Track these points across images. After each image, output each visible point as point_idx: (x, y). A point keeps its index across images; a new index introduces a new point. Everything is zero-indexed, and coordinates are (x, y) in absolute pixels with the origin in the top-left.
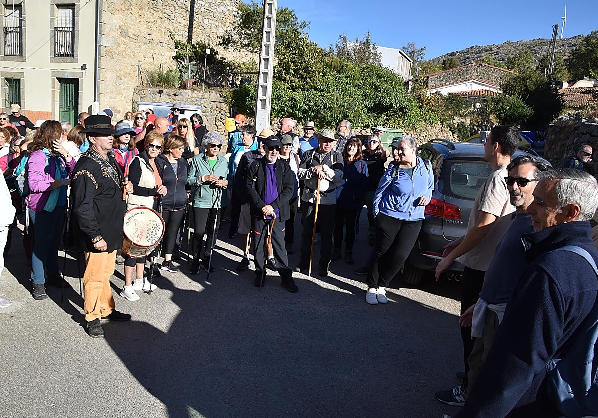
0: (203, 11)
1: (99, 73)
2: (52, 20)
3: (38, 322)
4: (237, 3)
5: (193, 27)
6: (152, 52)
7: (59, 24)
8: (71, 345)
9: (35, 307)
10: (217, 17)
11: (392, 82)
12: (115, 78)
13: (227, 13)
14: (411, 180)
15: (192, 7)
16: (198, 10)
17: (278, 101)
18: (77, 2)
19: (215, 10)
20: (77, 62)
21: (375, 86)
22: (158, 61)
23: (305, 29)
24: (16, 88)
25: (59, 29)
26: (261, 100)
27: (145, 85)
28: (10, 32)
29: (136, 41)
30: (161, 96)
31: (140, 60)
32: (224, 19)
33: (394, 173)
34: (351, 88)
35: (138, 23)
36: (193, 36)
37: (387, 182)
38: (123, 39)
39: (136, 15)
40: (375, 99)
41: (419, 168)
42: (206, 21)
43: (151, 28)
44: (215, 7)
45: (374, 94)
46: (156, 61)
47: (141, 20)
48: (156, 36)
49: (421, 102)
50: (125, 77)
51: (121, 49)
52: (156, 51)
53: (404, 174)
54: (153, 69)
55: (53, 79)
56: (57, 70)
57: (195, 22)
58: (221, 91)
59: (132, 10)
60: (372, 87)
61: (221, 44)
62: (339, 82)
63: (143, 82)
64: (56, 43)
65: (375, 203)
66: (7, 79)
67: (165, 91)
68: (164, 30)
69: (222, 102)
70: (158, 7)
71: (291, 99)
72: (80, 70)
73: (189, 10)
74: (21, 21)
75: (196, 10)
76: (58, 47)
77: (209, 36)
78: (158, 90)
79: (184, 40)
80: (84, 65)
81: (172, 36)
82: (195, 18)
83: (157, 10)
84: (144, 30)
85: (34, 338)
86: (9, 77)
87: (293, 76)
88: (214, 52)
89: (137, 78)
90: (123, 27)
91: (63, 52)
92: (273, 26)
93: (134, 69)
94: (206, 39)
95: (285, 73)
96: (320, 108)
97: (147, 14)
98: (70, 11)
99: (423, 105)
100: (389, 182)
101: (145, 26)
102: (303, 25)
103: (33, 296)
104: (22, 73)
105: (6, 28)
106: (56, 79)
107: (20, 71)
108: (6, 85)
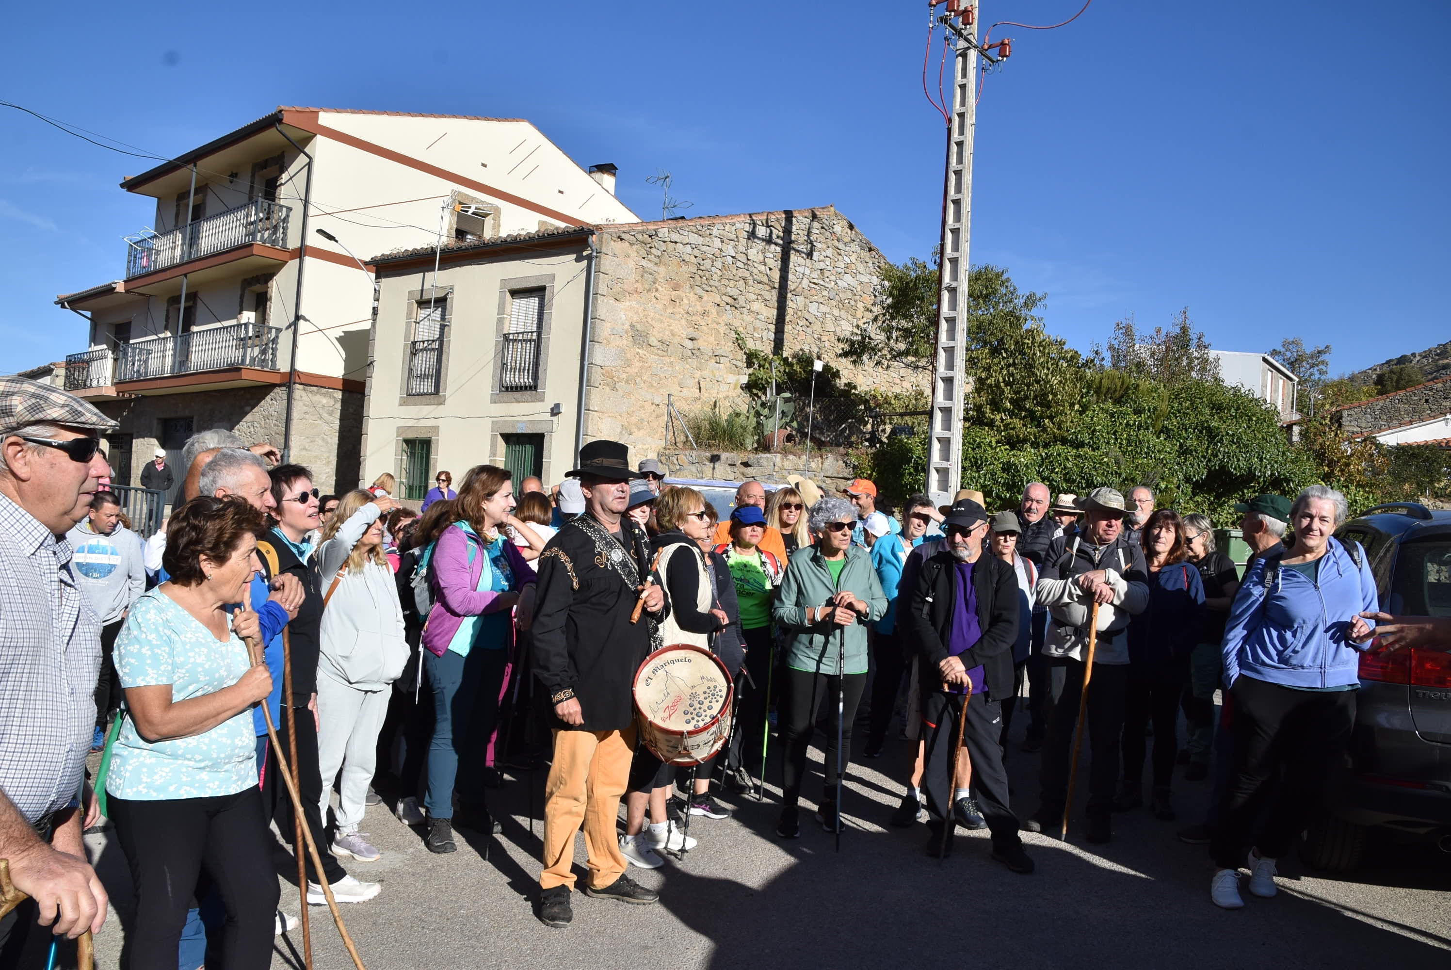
0: (806, 287)
1: (586, 421)
2: (500, 321)
3: (433, 894)
4: (879, 267)
5: (784, 320)
6: (698, 374)
7: (512, 327)
8: (500, 943)
9: (429, 865)
10: (837, 298)
11: (1250, 419)
12: (619, 430)
13: (859, 289)
14: (1316, 587)
15: (784, 278)
16: (796, 284)
17: (978, 472)
18: (549, 282)
19: (833, 283)
20: (543, 401)
21: (1209, 429)
22: (709, 396)
23: (1035, 312)
24: (422, 457)
25: (511, 337)
26: (937, 470)
27: (680, 445)
28: (421, 350)
29: (665, 354)
30: (714, 468)
31: (672, 392)
32: (852, 303)
33: (1269, 575)
34: (1151, 438)
35: (670, 318)
36: (785, 341)
37: (1253, 598)
38: (638, 350)
39: (665, 300)
40: (1209, 460)
41: (1332, 559)
42: (813, 308)
43: (696, 326)
44: (833, 278)
45: (1207, 449)
46: (705, 395)
47: (677, 310)
48: (706, 343)
49: (1328, 466)
50: (639, 429)
51: (633, 370)
52: (706, 373)
53: (1294, 576)
54: (699, 410)
55: (493, 437)
56: (502, 419)
57: (789, 311)
58: (847, 454)
59: (657, 290)
60: (1201, 432)
61: (845, 354)
62: (1121, 424)
63: (678, 440)
64: (504, 365)
65: (1228, 654)
66: (407, 442)
67: (724, 456)
68: (722, 329)
69: (848, 479)
70: (712, 283)
71: (1007, 467)
72: (548, 416)
73: (777, 285)
74: (443, 327)
75: (791, 286)
76: (508, 373)
77: (819, 339)
78: (708, 454)
79: (766, 348)
80: (557, 406)
81: (739, 342)
82: (790, 303)
83: (709, 289)
84: (682, 330)
85: (423, 924)
86: (411, 436)
87: (1012, 414)
88: (830, 373)
89: (664, 430)
90: (638, 326)
91: (517, 381)
92: (961, 305)
93: (658, 411)
94: (813, 346)
95: (991, 409)
96: (1078, 486)
97: (688, 297)
98: (534, 302)
99: (1332, 471)
100: (1258, 599)
101: (683, 322)
102: (1031, 301)
103: (428, 844)
104: (436, 428)
105: (414, 343)
106: (499, 436)
107: (432, 423)
108: (404, 453)
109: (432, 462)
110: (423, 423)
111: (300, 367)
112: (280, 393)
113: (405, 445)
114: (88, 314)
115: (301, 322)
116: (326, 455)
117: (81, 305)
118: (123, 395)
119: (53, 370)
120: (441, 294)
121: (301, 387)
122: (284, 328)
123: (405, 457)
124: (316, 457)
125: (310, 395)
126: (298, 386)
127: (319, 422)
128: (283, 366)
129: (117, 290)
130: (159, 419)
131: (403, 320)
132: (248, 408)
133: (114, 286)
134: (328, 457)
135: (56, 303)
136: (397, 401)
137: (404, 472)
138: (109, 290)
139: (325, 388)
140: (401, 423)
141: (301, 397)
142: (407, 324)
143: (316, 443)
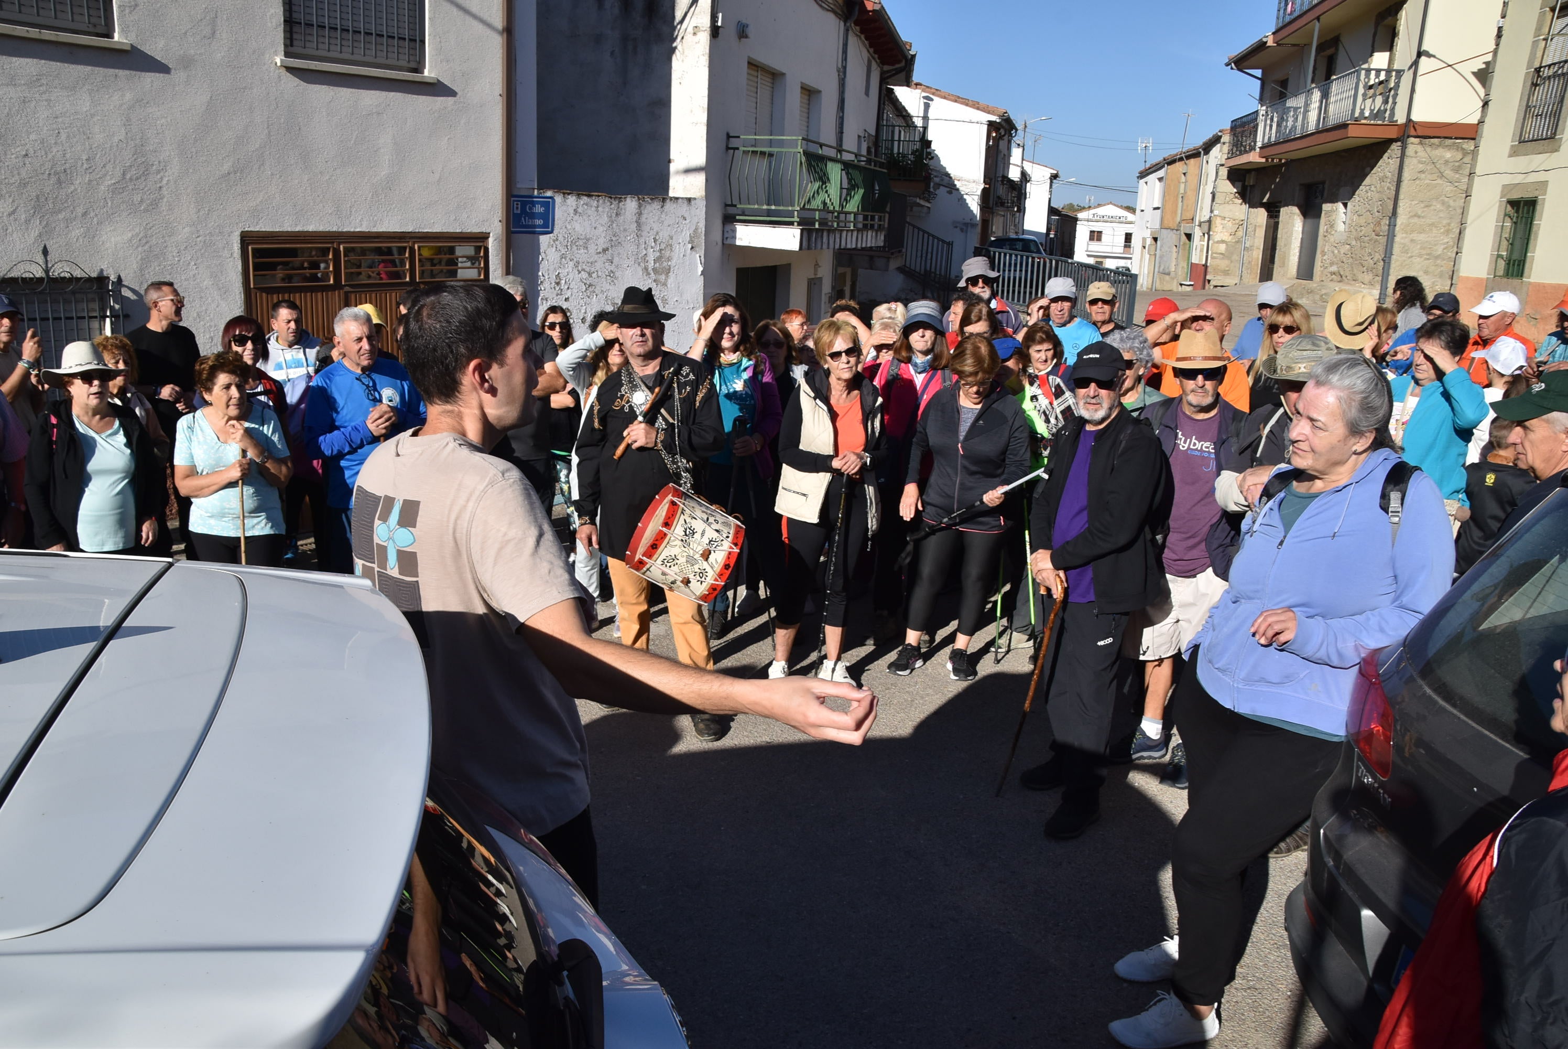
24: (1525, 223)
66: (1512, 203)
86: (1515, 196)
104: (1545, 184)
105: (1538, 70)
107: (1541, 177)
108: (1507, 219)
109: (1534, 229)
110: (1532, 178)
111: (1415, 117)
112: (1395, 148)
113: (1509, 206)
114: (1258, 73)
115: (1423, 59)
116: (1445, 222)
117: (1245, 64)
118: (1273, 160)
119: (1221, 137)
121: (1417, 140)
122: (1406, 68)
123: (1508, 224)
124: (1432, 224)
125: (1428, 149)
126: (1412, 140)
127: (1439, 181)
128: (1401, 118)
129: (1268, 44)
130: (1301, 185)
131: (1530, 38)
132: (1368, 169)
133: (1265, 40)
134: (1449, 224)
135: (1227, 65)
136: (1507, 150)
137: (1505, 244)
138: (1261, 46)
139: (1451, 138)
140: (1507, 180)
141: (1416, 152)
142: (1535, 44)
143: (1432, 208)
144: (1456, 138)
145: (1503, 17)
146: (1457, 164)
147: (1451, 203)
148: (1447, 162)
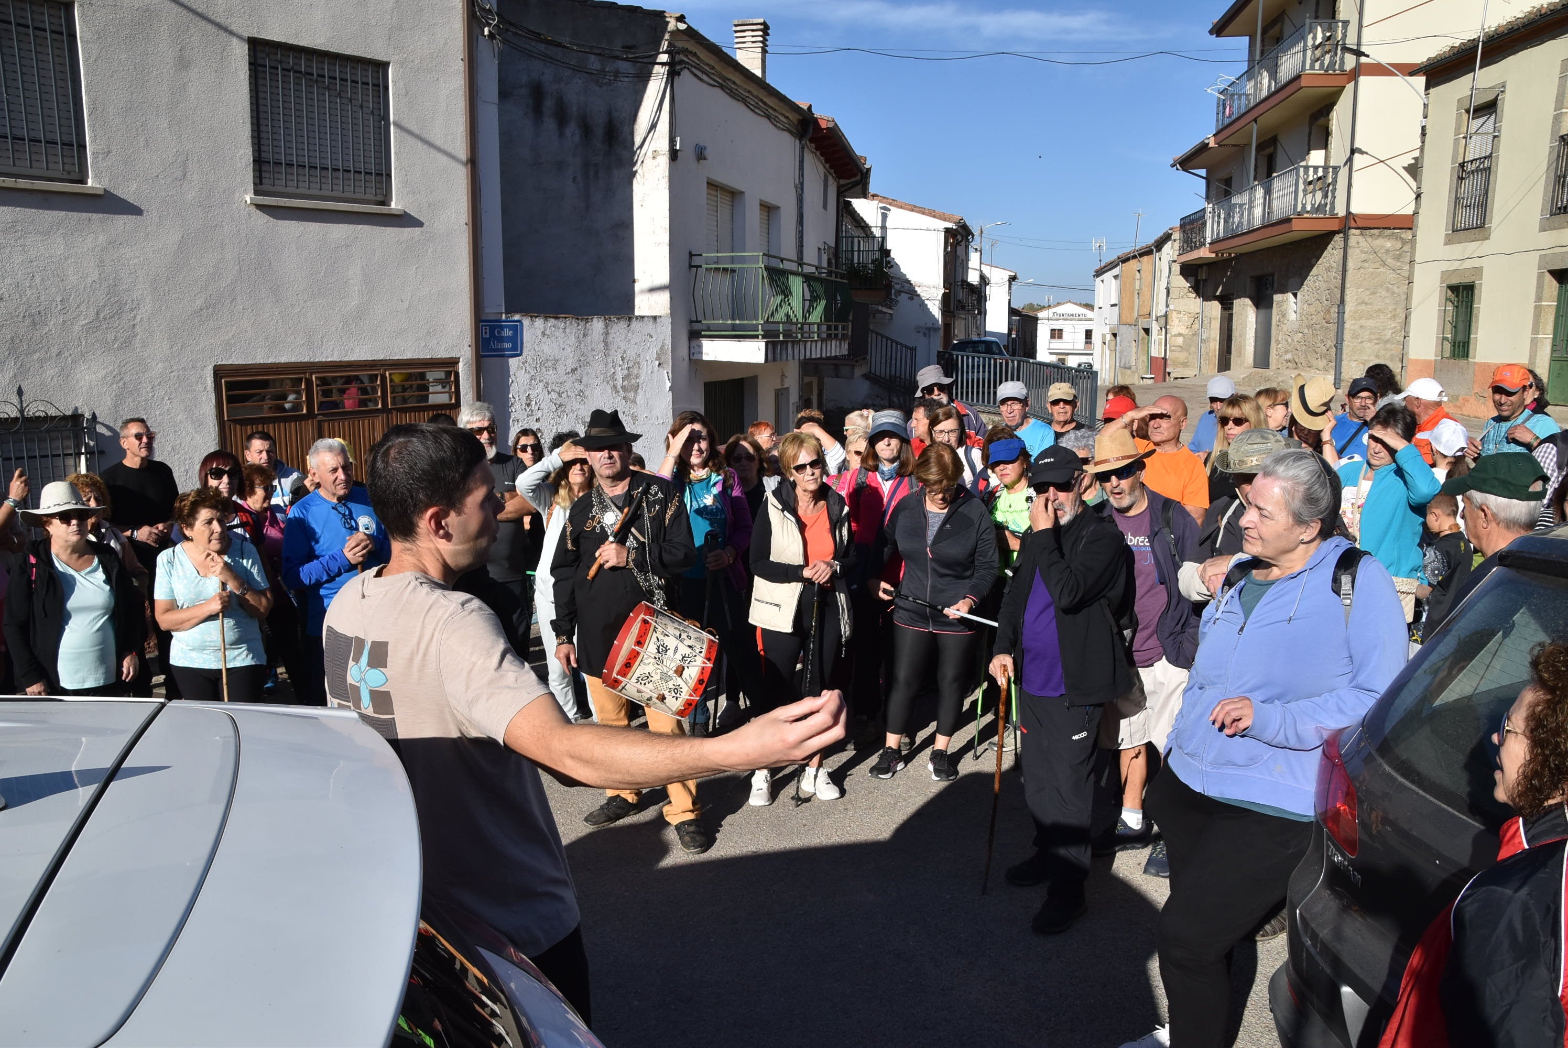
2: (1557, 119)
24: (1466, 306)
28: (1473, 172)
55: (1540, 277)
56: (1552, 251)
64: (1559, 178)
66: (1452, 288)
74: (1494, 140)
76: (1565, 189)
86: (1454, 281)
104: (1480, 269)
105: (1462, 165)
106: (1548, 274)
107: (1477, 264)
108: (1448, 303)
109: (1475, 312)
110: (1468, 264)
111: (1354, 210)
112: (1338, 239)
113: (1449, 291)
114: (1203, 172)
115: (1357, 156)
116: (1391, 308)
117: (1190, 164)
118: (1222, 254)
119: (1171, 234)
120: (1490, 97)
121: (1358, 232)
122: (1342, 165)
123: (1450, 308)
124: (1379, 310)
125: (1369, 240)
126: (1353, 231)
127: (1382, 269)
128: (1341, 211)
129: (1210, 145)
130: (1251, 277)
131: (1452, 136)
132: (1314, 260)
133: (1206, 141)
134: (1395, 310)
135: (1173, 166)
136: (1442, 240)
137: (1448, 327)
138: (1203, 147)
139: (1390, 229)
140: (1446, 266)
141: (1358, 243)
142: (1456, 141)
143: (1378, 295)
144: (1394, 229)
145: (1425, 117)
146: (1398, 253)
147: (1396, 290)
148: (1388, 251)
